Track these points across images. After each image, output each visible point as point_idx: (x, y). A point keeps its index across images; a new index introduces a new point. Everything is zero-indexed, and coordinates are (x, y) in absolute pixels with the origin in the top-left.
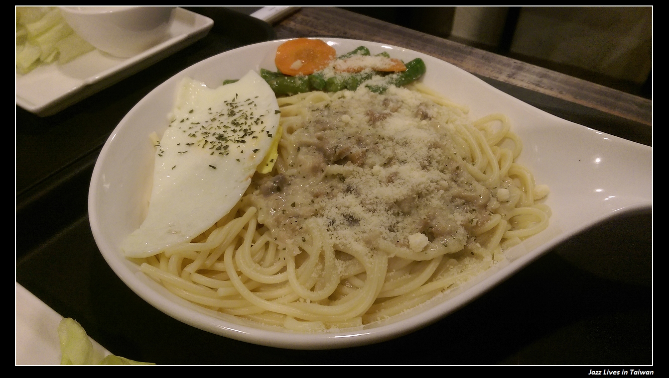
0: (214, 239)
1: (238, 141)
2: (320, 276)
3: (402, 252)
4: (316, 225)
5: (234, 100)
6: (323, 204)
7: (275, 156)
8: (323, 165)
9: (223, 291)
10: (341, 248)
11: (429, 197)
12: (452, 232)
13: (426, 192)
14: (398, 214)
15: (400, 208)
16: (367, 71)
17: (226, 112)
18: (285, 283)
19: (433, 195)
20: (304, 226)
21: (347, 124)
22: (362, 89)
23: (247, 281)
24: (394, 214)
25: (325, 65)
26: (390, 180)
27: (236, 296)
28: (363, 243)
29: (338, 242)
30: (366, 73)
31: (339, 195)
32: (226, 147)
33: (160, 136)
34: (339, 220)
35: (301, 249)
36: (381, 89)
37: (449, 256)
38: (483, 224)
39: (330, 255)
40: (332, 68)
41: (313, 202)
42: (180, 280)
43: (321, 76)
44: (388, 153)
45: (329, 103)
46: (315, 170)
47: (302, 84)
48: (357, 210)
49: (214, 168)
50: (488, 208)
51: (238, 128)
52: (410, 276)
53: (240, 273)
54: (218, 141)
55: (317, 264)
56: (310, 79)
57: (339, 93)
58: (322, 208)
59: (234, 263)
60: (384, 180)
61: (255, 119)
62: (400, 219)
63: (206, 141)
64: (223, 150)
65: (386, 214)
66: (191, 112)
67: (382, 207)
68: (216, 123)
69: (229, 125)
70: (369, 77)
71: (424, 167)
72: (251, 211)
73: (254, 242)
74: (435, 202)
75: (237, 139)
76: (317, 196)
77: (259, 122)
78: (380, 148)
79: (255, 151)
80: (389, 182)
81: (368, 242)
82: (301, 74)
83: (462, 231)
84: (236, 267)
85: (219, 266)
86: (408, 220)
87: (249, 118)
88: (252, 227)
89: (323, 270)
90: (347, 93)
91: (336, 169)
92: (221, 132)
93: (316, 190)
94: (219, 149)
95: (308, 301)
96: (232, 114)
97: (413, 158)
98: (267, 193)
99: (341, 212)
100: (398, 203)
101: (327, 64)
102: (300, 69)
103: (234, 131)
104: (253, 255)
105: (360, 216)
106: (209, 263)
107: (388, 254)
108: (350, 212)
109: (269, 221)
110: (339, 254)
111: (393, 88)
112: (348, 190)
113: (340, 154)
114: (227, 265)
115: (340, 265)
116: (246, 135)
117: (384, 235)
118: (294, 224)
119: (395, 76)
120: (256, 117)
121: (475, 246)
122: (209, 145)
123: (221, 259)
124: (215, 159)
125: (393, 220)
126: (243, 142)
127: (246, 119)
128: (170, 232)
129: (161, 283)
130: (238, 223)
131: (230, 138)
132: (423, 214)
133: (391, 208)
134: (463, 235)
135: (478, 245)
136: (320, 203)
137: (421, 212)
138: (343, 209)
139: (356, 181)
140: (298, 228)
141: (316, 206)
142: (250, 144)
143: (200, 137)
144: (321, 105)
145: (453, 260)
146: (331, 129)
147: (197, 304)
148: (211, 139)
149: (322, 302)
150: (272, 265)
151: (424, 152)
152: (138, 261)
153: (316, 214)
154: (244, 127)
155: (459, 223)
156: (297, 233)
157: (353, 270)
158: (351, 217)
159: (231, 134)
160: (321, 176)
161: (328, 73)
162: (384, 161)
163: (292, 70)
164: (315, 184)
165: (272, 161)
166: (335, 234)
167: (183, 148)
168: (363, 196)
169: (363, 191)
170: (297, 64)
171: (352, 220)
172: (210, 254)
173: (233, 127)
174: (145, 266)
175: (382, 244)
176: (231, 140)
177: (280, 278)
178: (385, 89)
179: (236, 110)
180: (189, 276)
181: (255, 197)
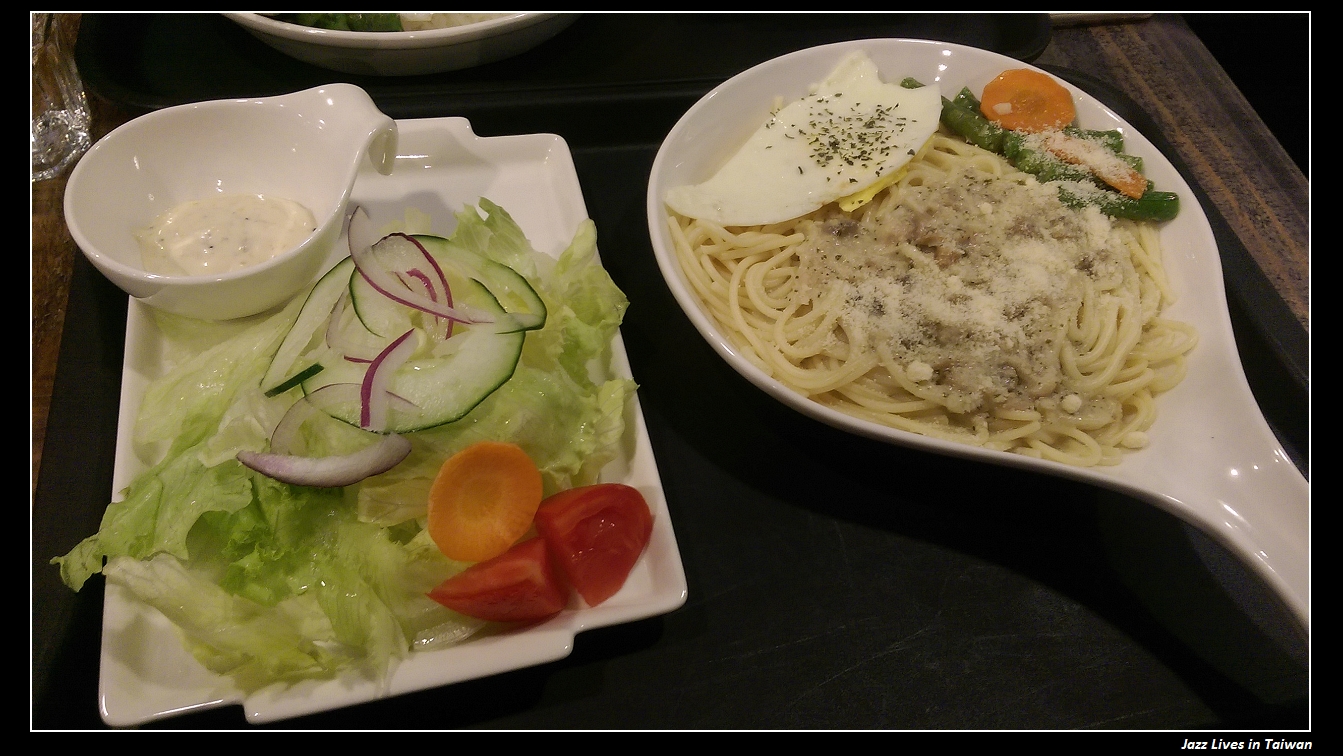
0: (746, 238)
1: (847, 159)
2: (806, 336)
3: (895, 369)
4: (840, 289)
5: (888, 110)
6: (866, 276)
7: (867, 198)
8: (901, 238)
9: (715, 286)
10: (844, 326)
11: (978, 344)
12: (965, 390)
13: (980, 337)
14: (930, 337)
15: (934, 332)
16: (1080, 168)
17: (866, 119)
18: (771, 320)
19: (984, 345)
20: (830, 283)
21: (981, 216)
22: (1051, 187)
23: (743, 295)
24: (925, 333)
25: (1039, 129)
26: (953, 300)
27: (725, 300)
28: (866, 335)
29: (845, 317)
30: (1077, 171)
31: (889, 278)
32: (830, 158)
33: (785, 104)
34: (868, 300)
35: (811, 301)
36: (1074, 202)
37: (942, 410)
38: (1009, 409)
39: (828, 323)
40: (1043, 137)
41: (861, 267)
42: (689, 251)
43: (1019, 139)
44: (986, 274)
45: (994, 179)
46: (891, 239)
47: (989, 137)
48: (892, 304)
49: (801, 172)
50: (1038, 402)
51: (859, 145)
52: (886, 396)
53: (743, 285)
54: (828, 146)
55: (811, 324)
56: (1004, 136)
57: (1022, 176)
58: (862, 280)
59: (746, 272)
60: (948, 295)
61: (884, 146)
62: (926, 342)
63: (817, 140)
64: (823, 158)
65: (915, 326)
66: (838, 95)
67: (916, 317)
68: (846, 126)
69: (855, 136)
70: (1077, 177)
71: (1006, 314)
72: (798, 237)
73: (779, 267)
74: (979, 353)
75: (847, 156)
76: (869, 265)
77: (886, 152)
78: (983, 263)
79: (852, 181)
80: (951, 300)
81: (872, 338)
82: (999, 122)
83: (976, 396)
84: (743, 277)
85: (732, 266)
86: (936, 350)
87: (880, 140)
88: (787, 253)
89: (812, 332)
90: (1031, 181)
91: (912, 251)
92: (839, 137)
93: (876, 258)
94: (821, 155)
95: (778, 348)
96: (870, 125)
97: (1003, 296)
98: (827, 230)
99: (875, 295)
100: (938, 325)
101: (1042, 129)
102: (1001, 117)
103: (853, 146)
104: (766, 278)
105: (889, 311)
106: (724, 257)
107: (881, 361)
108: (882, 300)
109: (804, 258)
110: (839, 330)
111: (1093, 211)
112: (904, 280)
113: (930, 240)
114: (737, 270)
115: (831, 338)
116: (859, 157)
117: (892, 342)
118: (824, 275)
119: (1112, 197)
120: (889, 143)
121: (981, 422)
122: (816, 146)
123: (738, 260)
124: (810, 164)
125: (917, 337)
126: (851, 163)
127: (877, 140)
128: (715, 206)
129: (676, 244)
130: (778, 240)
131: (842, 151)
132: (954, 354)
133: (927, 325)
134: (974, 401)
135: (985, 424)
136: (865, 273)
137: (957, 353)
138: (879, 293)
139: (920, 277)
140: (824, 281)
141: (858, 274)
142: (856, 170)
143: (818, 130)
144: (981, 176)
145: (945, 419)
146: (957, 209)
147: (691, 283)
148: (825, 140)
149: (791, 360)
150: (777, 298)
151: (1021, 298)
152: (671, 212)
153: (852, 281)
154: (867, 148)
155: (981, 387)
156: (820, 285)
157: (839, 353)
158: (881, 306)
159: (847, 146)
160: (892, 249)
161: (1031, 142)
162: (974, 279)
163: (994, 112)
164: (881, 253)
165: (860, 202)
166: (849, 310)
167: (794, 132)
168: (910, 295)
169: (915, 291)
170: (1003, 108)
171: (879, 309)
172: (732, 249)
173: (856, 141)
174: (673, 221)
175: (882, 347)
176: (841, 154)
177: (772, 313)
178: (1080, 205)
179: (878, 123)
180: (699, 257)
181: (813, 227)
